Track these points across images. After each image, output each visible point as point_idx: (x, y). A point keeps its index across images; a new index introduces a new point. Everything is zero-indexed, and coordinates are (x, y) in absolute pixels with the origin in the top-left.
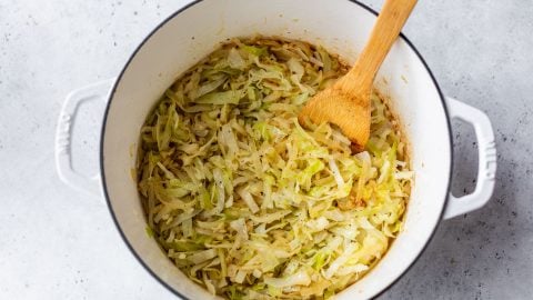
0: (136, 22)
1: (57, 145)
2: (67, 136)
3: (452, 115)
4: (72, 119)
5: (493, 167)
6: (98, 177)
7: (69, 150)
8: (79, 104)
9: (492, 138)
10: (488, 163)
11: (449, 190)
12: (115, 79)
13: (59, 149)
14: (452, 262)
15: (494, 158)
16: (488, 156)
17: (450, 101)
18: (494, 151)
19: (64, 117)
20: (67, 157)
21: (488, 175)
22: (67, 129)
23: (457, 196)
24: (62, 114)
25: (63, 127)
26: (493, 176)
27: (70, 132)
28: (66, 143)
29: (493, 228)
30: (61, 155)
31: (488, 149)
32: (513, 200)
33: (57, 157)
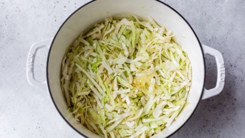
0: (65, 11)
1: (27, 68)
2: (32, 64)
3: (205, 52)
4: (34, 56)
5: (224, 76)
6: (46, 82)
7: (32, 70)
8: (37, 49)
9: (223, 63)
10: (221, 74)
11: (204, 86)
12: (53, 38)
13: (28, 70)
14: (207, 121)
15: (224, 72)
16: (221, 71)
17: (204, 46)
18: (224, 69)
19: (30, 55)
20: (31, 74)
21: (222, 79)
22: (31, 61)
23: (208, 89)
24: (29, 54)
25: (29, 60)
26: (224, 80)
27: (33, 62)
28: (31, 67)
29: (225, 106)
30: (29, 72)
31: (221, 68)
32: (235, 93)
33: (27, 73)
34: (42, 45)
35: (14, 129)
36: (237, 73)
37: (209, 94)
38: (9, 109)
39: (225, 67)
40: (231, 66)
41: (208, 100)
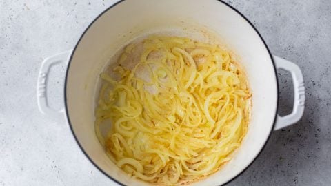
0: (90, 9)
1: (38, 92)
2: (44, 86)
3: (278, 67)
4: (47, 76)
5: (303, 98)
6: (64, 110)
7: (45, 94)
8: (51, 66)
9: (302, 80)
10: (300, 96)
11: (277, 112)
13: (39, 94)
14: (281, 158)
15: (304, 93)
16: (300, 91)
17: (276, 58)
18: (303, 88)
19: (42, 74)
20: (44, 99)
21: (300, 103)
22: (43, 82)
23: (282, 115)
24: (40, 72)
25: (41, 81)
26: (303, 103)
27: (46, 83)
28: (43, 90)
29: (306, 138)
30: (41, 97)
31: (300, 87)
32: (318, 121)
33: (38, 98)
34: (56, 60)
35: (22, 169)
36: (321, 94)
37: (284, 122)
38: (15, 141)
39: (304, 86)
40: (314, 84)
41: (282, 130)
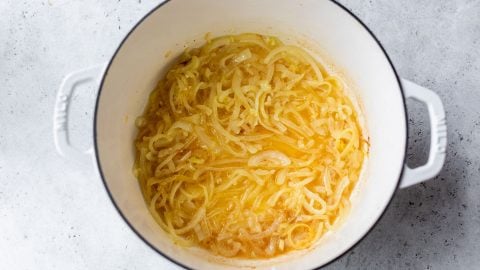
1: (55, 123)
2: (64, 114)
3: (407, 95)
4: (69, 100)
5: (444, 142)
6: (92, 151)
7: (65, 126)
8: (75, 86)
9: (443, 116)
10: (439, 139)
11: (405, 161)
12: (107, 63)
13: (57, 125)
15: (445, 134)
16: (439, 132)
17: (405, 82)
18: (444, 128)
19: (61, 97)
20: (63, 133)
21: (440, 148)
22: (64, 108)
23: (413, 166)
24: (60, 94)
25: (60, 106)
26: (443, 150)
27: (67, 110)
28: (63, 120)
30: (59, 130)
31: (439, 126)
33: (55, 132)
34: (83, 77)
35: (26, 237)
37: (414, 177)
38: (18, 196)
39: (446, 124)
41: (413, 188)
